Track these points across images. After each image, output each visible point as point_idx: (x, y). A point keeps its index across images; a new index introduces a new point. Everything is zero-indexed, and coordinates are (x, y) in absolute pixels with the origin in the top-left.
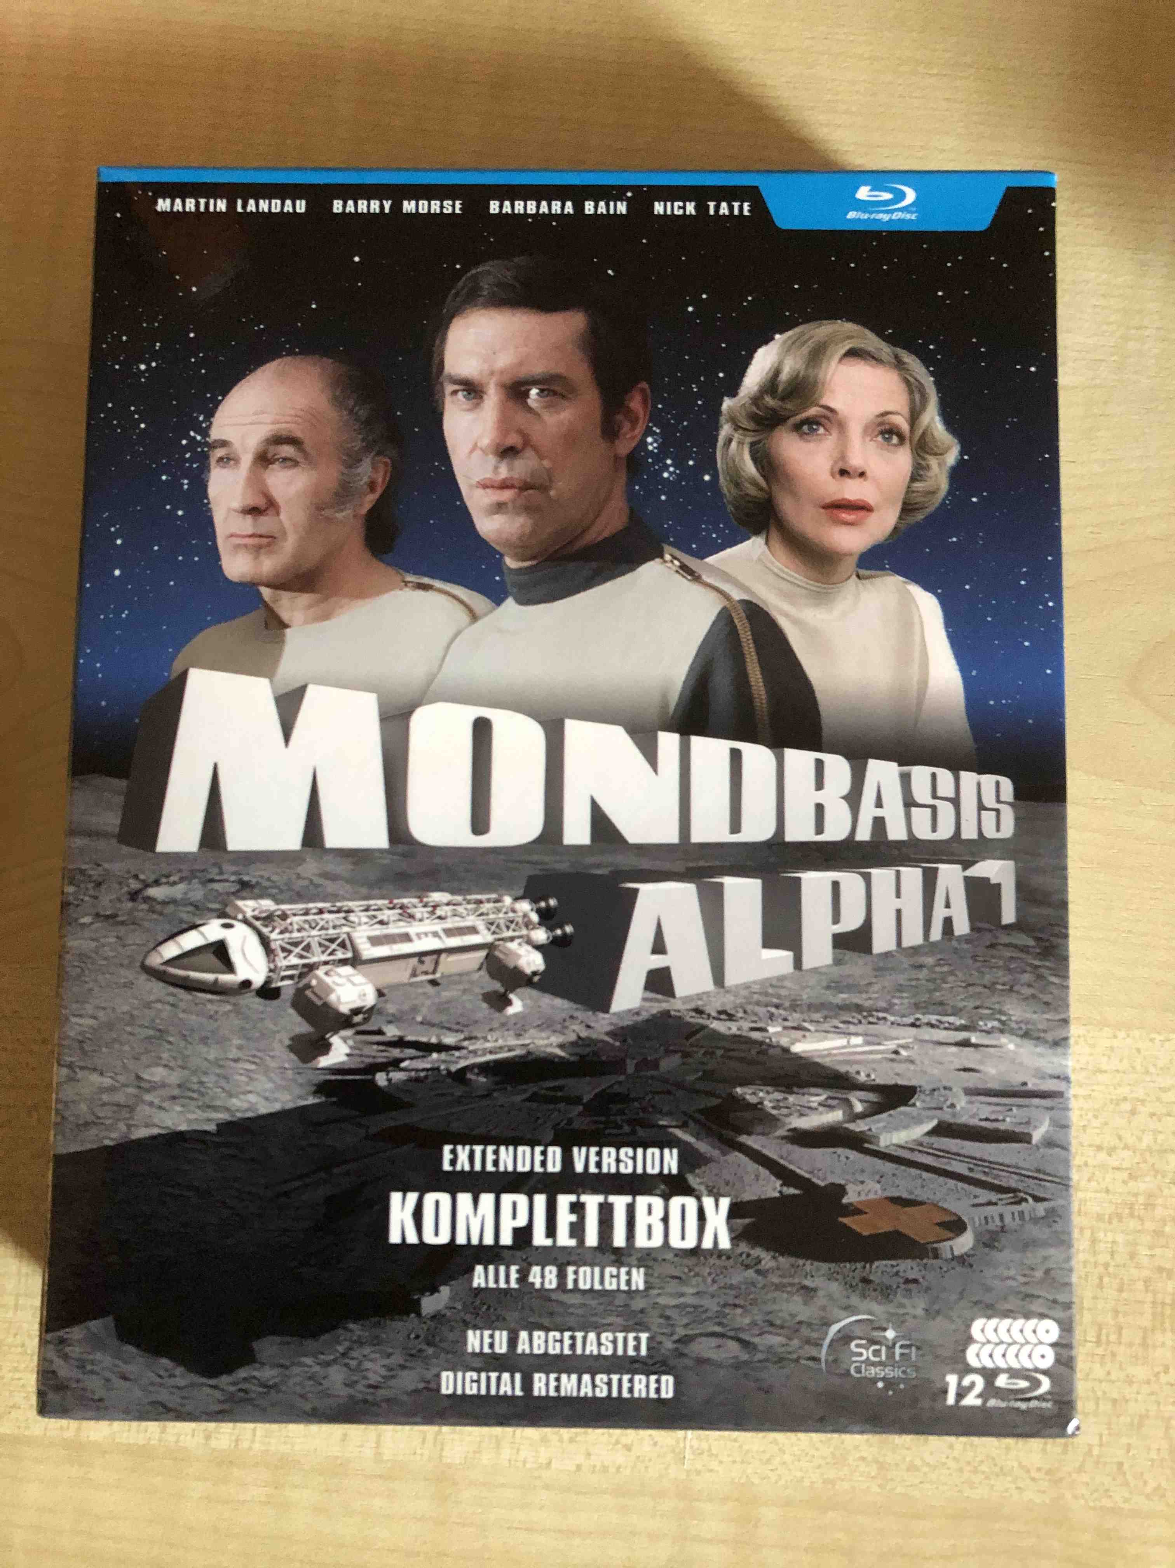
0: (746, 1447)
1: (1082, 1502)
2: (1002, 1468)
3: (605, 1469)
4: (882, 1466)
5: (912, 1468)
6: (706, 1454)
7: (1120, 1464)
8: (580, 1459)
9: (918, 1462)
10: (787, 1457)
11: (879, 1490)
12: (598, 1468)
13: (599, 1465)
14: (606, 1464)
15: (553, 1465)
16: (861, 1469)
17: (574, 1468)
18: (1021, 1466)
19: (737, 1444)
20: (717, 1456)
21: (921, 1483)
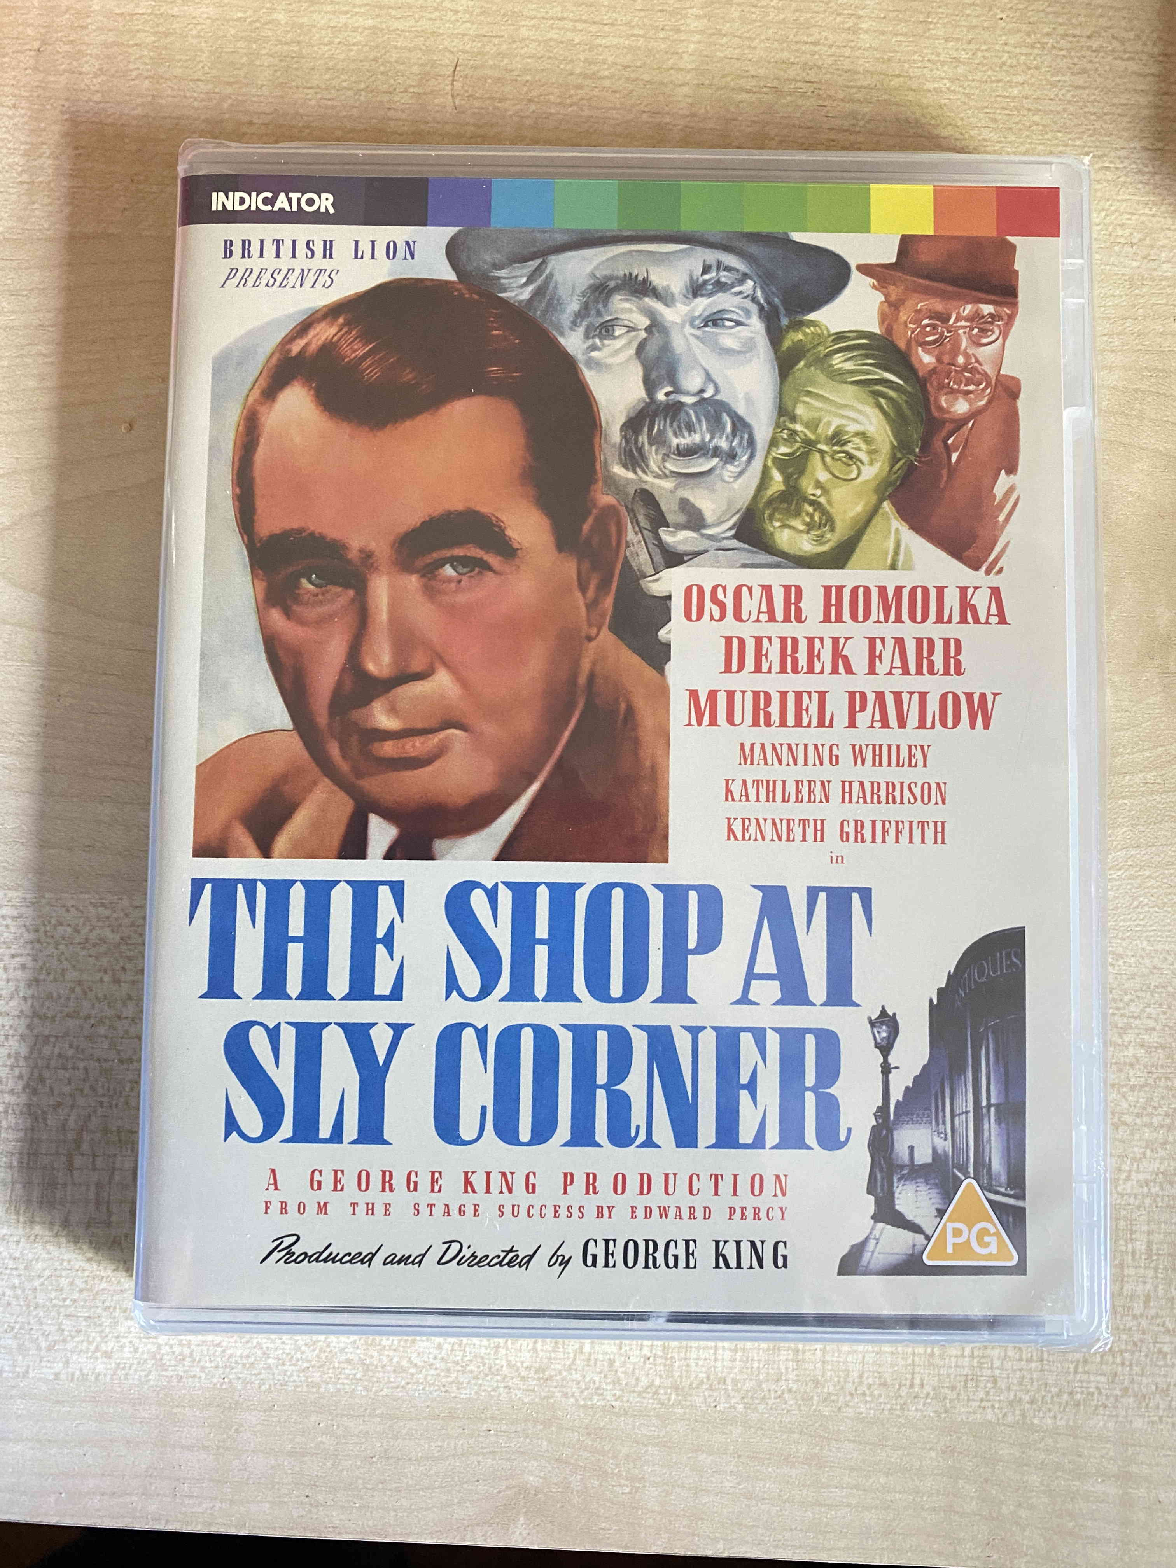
0: (229, 1352)
1: (572, 1400)
2: (490, 1368)
3: (84, 1377)
4: (367, 1368)
5: (399, 1370)
6: (189, 1359)
7: (611, 1362)
8: (58, 1367)
9: (404, 1363)
10: (270, 1361)
11: (364, 1393)
12: (76, 1377)
13: (78, 1373)
14: (85, 1371)
15: (31, 1375)
16: (347, 1371)
17: (51, 1377)
18: (509, 1364)
19: (219, 1349)
20: (199, 1361)
21: (408, 1383)
